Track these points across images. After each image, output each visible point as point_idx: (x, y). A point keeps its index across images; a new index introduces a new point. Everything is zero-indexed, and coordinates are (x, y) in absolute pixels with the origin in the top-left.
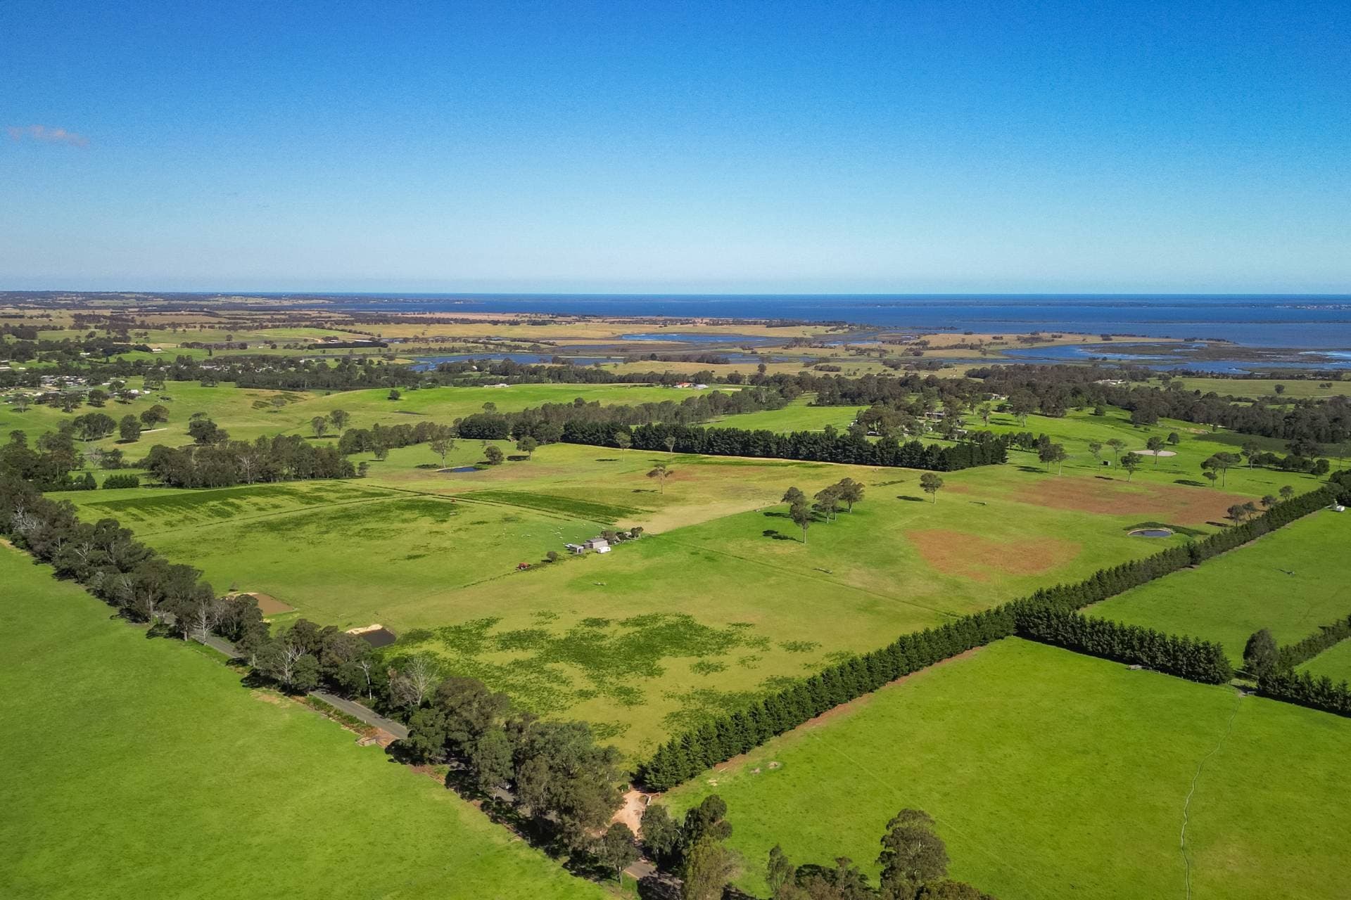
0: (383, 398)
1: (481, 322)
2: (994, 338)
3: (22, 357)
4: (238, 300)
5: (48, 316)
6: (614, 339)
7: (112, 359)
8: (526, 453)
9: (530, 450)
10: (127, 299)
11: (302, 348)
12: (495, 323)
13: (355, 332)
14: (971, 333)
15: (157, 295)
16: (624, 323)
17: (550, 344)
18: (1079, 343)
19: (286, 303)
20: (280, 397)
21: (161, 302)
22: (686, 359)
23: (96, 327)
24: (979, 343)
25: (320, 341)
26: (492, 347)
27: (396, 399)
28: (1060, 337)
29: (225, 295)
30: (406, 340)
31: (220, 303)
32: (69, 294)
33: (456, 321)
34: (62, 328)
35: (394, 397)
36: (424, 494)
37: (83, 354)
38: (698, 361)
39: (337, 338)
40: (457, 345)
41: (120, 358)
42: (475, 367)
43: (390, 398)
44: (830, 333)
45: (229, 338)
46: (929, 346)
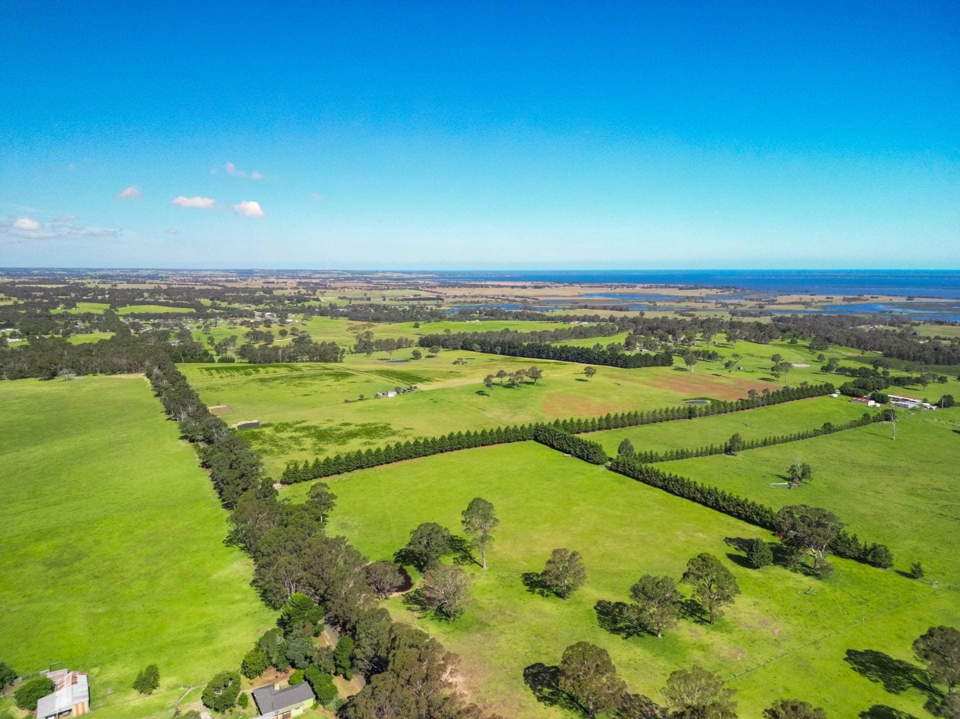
0: (411, 327)
1: (507, 286)
2: (827, 298)
3: (258, 303)
4: (389, 275)
5: (286, 282)
6: (578, 296)
7: (299, 305)
8: (433, 354)
9: (436, 352)
10: (333, 274)
11: (398, 300)
12: (513, 287)
13: (434, 292)
14: (815, 295)
15: (348, 272)
16: (591, 287)
17: (535, 299)
18: (887, 302)
19: (413, 276)
20: (364, 325)
21: (350, 275)
22: (605, 308)
23: (303, 288)
24: (811, 301)
25: (412, 297)
26: (499, 301)
27: (417, 327)
28: (877, 298)
29: (384, 272)
30: (455, 297)
31: (378, 276)
32: (305, 271)
33: (492, 286)
34: (286, 289)
35: (416, 326)
36: (350, 370)
37: (287, 302)
38: (611, 309)
39: (420, 296)
40: (480, 299)
41: (303, 305)
42: (478, 312)
43: (414, 327)
44: (719, 293)
45: (365, 294)
46: (776, 302)
